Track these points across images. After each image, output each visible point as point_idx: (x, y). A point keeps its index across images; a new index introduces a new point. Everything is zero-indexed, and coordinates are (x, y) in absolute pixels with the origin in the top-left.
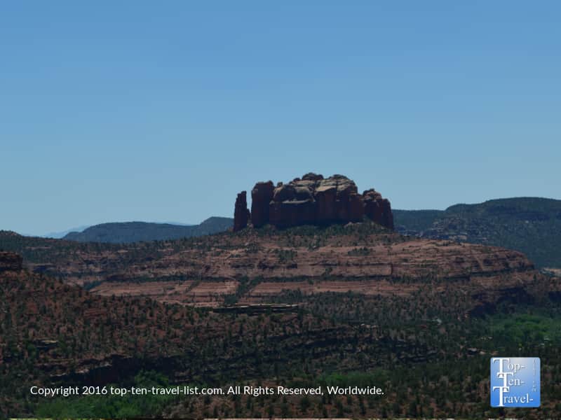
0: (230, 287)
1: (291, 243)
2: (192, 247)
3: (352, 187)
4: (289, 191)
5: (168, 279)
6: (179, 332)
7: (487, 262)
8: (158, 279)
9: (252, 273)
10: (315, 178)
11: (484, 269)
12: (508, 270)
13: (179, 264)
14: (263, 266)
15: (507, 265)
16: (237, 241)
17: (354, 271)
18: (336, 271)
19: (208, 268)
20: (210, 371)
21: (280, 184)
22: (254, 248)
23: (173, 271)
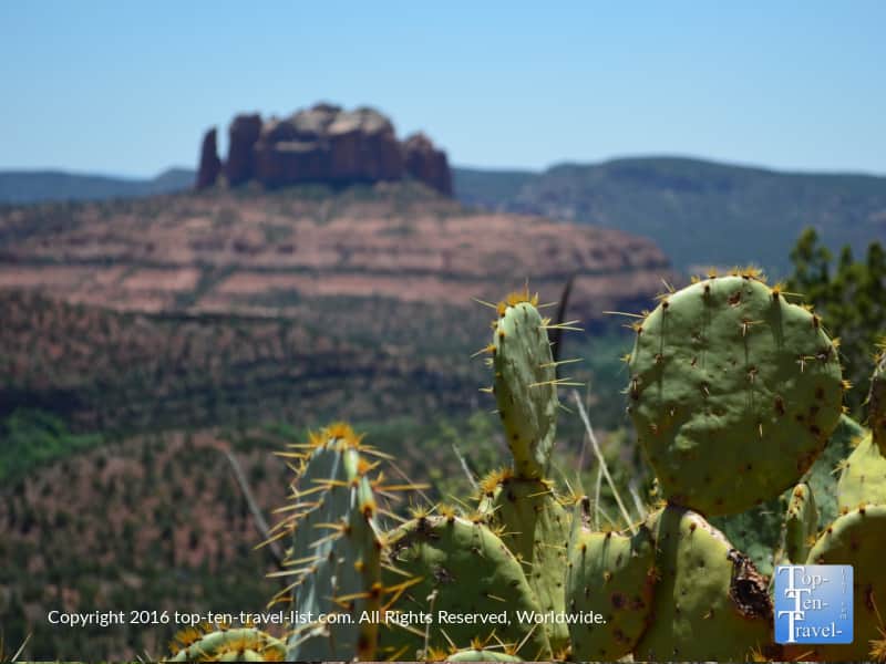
0: (185, 280)
1: (287, 212)
2: (128, 211)
3: (388, 128)
4: (286, 130)
5: (85, 262)
6: (86, 350)
7: (597, 254)
8: (70, 262)
9: (221, 258)
10: (330, 111)
11: (592, 264)
12: (627, 268)
13: (106, 239)
14: (240, 247)
15: (626, 259)
16: (199, 205)
17: (385, 261)
18: (356, 259)
19: (150, 247)
20: (132, 414)
21: (273, 118)
22: (227, 219)
23: (93, 250)
